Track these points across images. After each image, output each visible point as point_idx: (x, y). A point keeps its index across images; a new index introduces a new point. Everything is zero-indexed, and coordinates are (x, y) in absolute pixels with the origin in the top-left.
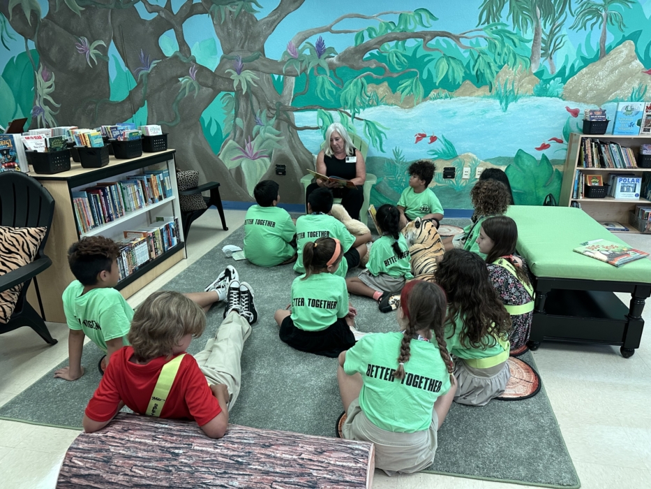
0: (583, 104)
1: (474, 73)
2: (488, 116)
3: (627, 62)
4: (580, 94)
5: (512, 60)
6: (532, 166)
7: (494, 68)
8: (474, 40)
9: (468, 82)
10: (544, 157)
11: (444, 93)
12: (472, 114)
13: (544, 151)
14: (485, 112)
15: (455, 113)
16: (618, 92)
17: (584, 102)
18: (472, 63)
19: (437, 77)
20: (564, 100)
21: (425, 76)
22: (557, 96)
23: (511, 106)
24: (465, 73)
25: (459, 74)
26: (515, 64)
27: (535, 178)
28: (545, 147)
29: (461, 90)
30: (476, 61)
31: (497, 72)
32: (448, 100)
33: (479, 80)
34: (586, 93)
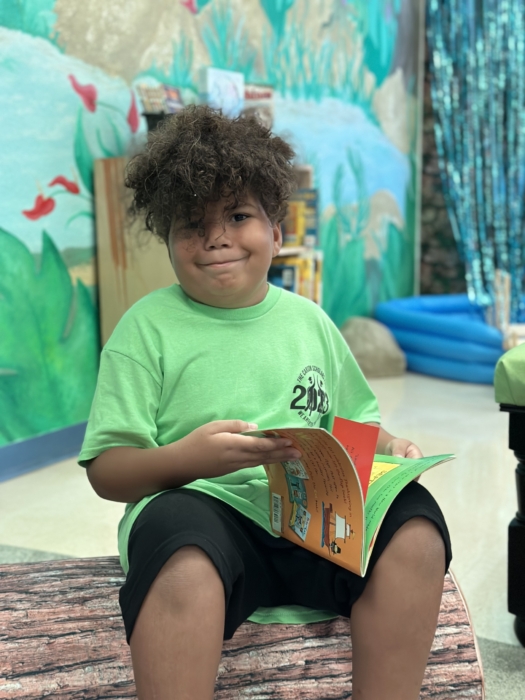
0: (100, 73)
4: (90, 37)
6: (26, 277)
10: (49, 244)
13: (45, 222)
16: (153, 48)
17: (102, 66)
20: (63, 50)
22: (45, 35)
27: (38, 317)
28: (44, 207)
34: (100, 38)
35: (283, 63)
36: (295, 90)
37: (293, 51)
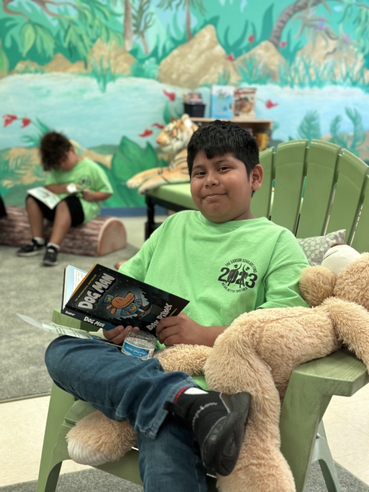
1: (65, 45)
2: (86, 96)
3: (211, 47)
4: (174, 76)
5: (104, 35)
6: (138, 155)
7: (87, 41)
8: (62, 8)
9: (60, 55)
10: (149, 145)
11: (33, 66)
12: (68, 94)
14: (82, 91)
15: (49, 92)
16: (207, 77)
17: (179, 85)
18: (62, 34)
19: (23, 46)
20: (161, 82)
21: (8, 44)
22: (153, 78)
23: (110, 86)
24: (56, 44)
25: (49, 46)
26: (108, 39)
28: (148, 133)
29: (53, 64)
30: (66, 32)
31: (91, 47)
32: (39, 75)
33: (72, 54)
34: (179, 76)
35: (293, 74)
36: (301, 84)
37: (301, 68)
